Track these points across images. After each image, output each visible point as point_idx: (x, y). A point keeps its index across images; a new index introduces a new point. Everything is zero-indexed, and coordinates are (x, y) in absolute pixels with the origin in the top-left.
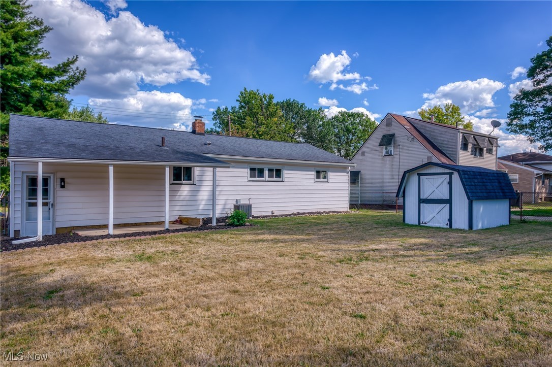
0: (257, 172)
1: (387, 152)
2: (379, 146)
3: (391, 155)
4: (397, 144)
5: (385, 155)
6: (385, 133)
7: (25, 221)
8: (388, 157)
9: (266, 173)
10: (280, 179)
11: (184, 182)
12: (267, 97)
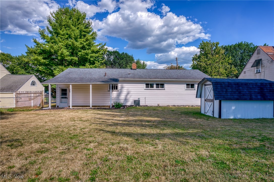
0: (149, 85)
1: (257, 71)
2: (251, 67)
3: (260, 72)
4: (263, 65)
5: (257, 73)
6: (256, 59)
7: (60, 103)
8: (258, 74)
9: (155, 86)
10: (163, 89)
11: (114, 90)
12: (215, 44)
